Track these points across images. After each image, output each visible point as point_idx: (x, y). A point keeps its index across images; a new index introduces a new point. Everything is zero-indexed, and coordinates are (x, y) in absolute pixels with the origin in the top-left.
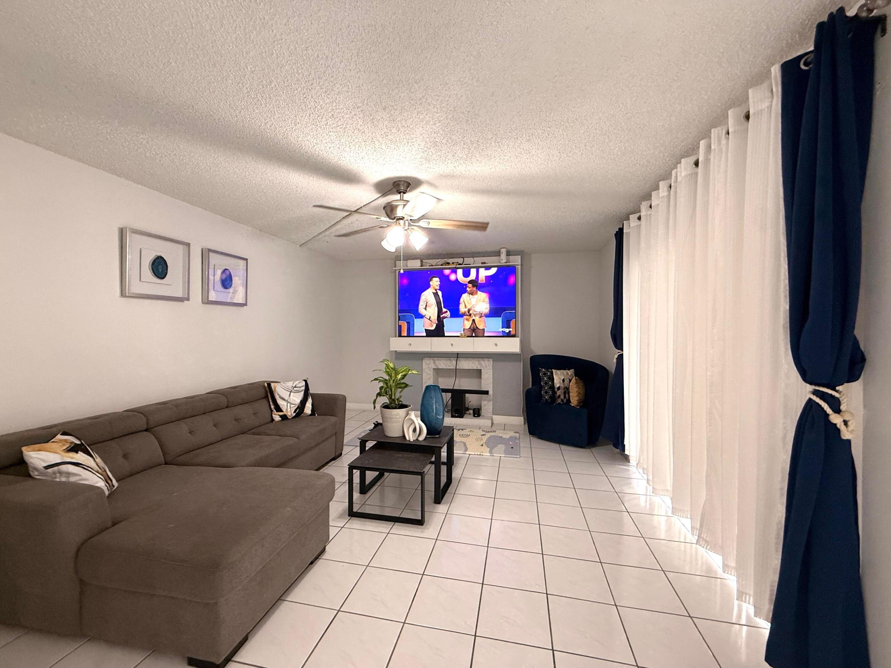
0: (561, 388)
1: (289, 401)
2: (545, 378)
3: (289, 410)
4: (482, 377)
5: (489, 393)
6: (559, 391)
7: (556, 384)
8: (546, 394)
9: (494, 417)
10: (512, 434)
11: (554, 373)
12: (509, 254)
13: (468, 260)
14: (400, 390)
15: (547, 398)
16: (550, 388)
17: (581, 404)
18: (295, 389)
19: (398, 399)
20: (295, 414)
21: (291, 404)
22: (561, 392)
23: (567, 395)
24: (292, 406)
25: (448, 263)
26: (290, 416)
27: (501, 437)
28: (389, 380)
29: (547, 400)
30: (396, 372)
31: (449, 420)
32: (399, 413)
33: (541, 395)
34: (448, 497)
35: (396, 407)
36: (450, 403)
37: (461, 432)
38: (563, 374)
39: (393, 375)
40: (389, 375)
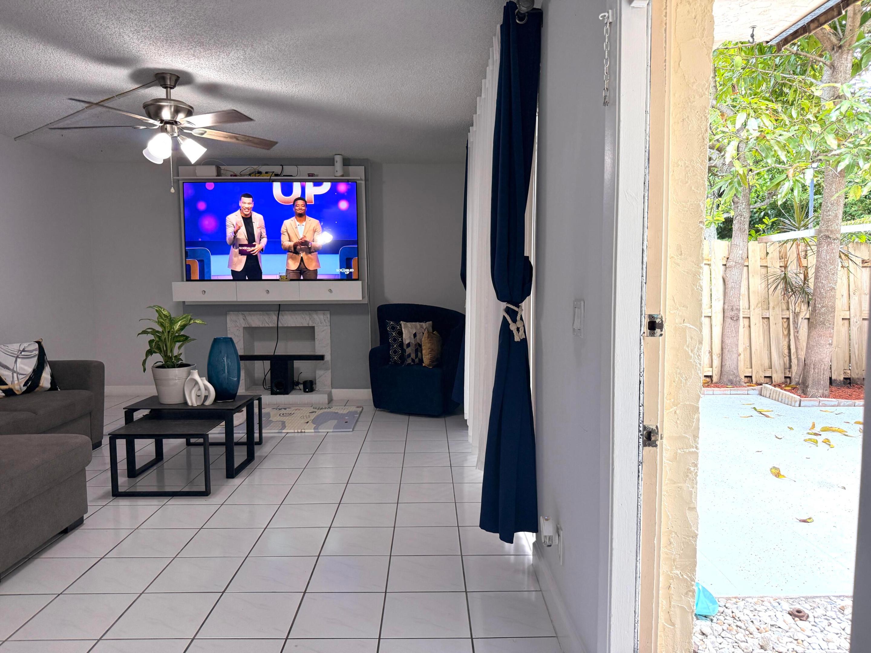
0: (411, 344)
1: (15, 369)
2: (394, 333)
3: (16, 382)
4: (315, 337)
5: (326, 359)
6: (410, 348)
7: (405, 339)
8: (395, 354)
9: (334, 391)
10: (353, 409)
11: (402, 325)
12: (347, 162)
13: (289, 170)
14: (178, 344)
15: (396, 359)
16: (399, 346)
17: (435, 363)
18: (23, 353)
19: (176, 356)
20: (25, 388)
21: (18, 373)
22: (412, 350)
23: (419, 354)
24: (20, 377)
25: (260, 173)
26: (18, 391)
27: (337, 413)
28: (163, 332)
29: (395, 362)
30: (172, 322)
31: (268, 399)
32: (177, 373)
33: (389, 356)
34: (244, 472)
35: (173, 367)
36: (269, 375)
37: (283, 411)
38: (416, 327)
39: (167, 324)
40: (162, 325)
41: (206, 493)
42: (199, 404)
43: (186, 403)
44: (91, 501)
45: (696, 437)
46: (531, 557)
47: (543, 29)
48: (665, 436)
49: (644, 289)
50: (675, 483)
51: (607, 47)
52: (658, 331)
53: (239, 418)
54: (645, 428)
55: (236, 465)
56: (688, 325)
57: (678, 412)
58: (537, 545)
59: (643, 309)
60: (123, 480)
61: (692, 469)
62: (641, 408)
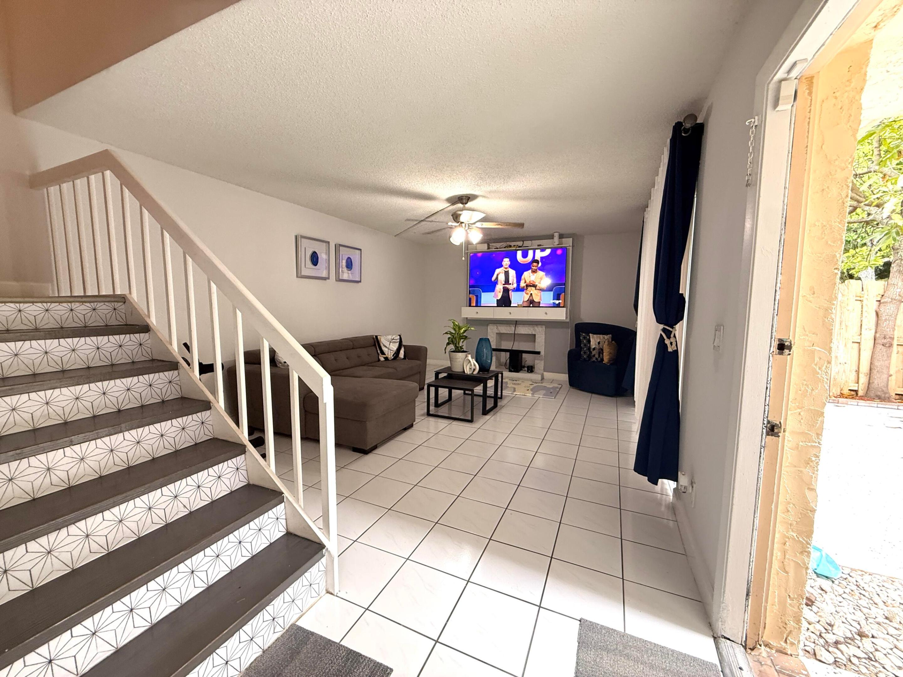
0: (596, 348)
1: (389, 348)
4: (536, 341)
5: (541, 354)
6: (595, 351)
9: (545, 373)
10: (556, 385)
12: (561, 236)
13: (527, 243)
14: (462, 340)
15: (585, 357)
16: (588, 349)
17: (612, 362)
20: (393, 357)
21: (390, 350)
22: (596, 352)
23: (601, 355)
24: (391, 352)
25: (510, 246)
27: (546, 387)
28: (455, 334)
29: (585, 359)
30: (460, 328)
31: (506, 374)
32: (461, 355)
33: (580, 355)
34: (492, 413)
35: (459, 352)
36: (508, 361)
37: (515, 382)
38: (600, 339)
39: (457, 330)
40: (455, 330)
41: (471, 421)
42: (471, 373)
43: (464, 372)
44: (417, 416)
45: (819, 435)
46: (671, 497)
47: (704, 137)
48: (788, 430)
49: (775, 319)
50: (795, 466)
51: (752, 144)
52: (786, 351)
53: (491, 383)
54: (769, 422)
55: (487, 408)
56: (817, 348)
57: (802, 414)
58: (676, 490)
59: (774, 334)
60: (432, 408)
61: (814, 459)
62: (767, 407)
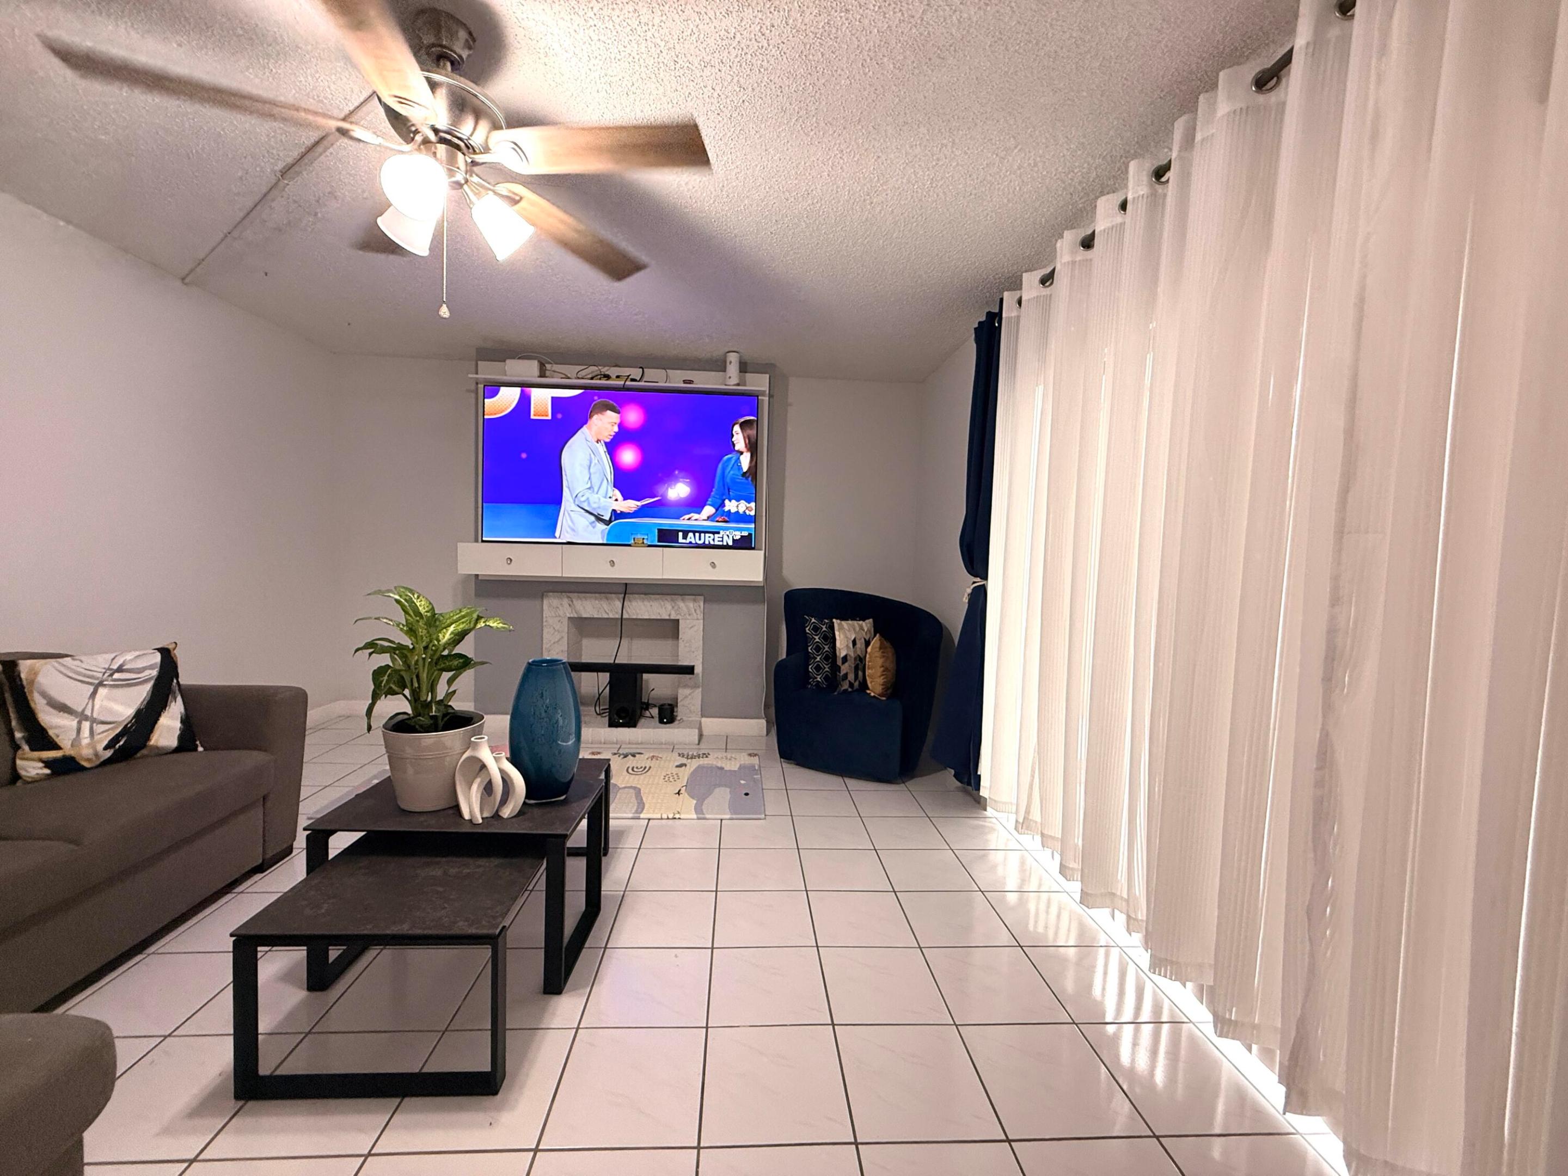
0: (848, 657)
1: (88, 712)
2: (817, 637)
3: (86, 741)
4: (680, 637)
5: (696, 671)
6: (846, 664)
7: (840, 649)
8: (818, 671)
9: (704, 720)
10: (744, 759)
11: (836, 627)
15: (819, 679)
16: (826, 658)
18: (116, 676)
19: (441, 701)
21: (93, 721)
22: (850, 667)
23: (860, 673)
24: (99, 728)
25: (608, 377)
26: (89, 760)
27: (722, 768)
28: (412, 649)
29: (819, 684)
30: (436, 624)
31: (603, 733)
33: (806, 675)
34: (581, 965)
35: (434, 728)
36: (606, 696)
37: (631, 761)
38: (854, 629)
39: (422, 632)
40: (411, 632)
41: (493, 1084)
42: (489, 813)
43: (457, 811)
